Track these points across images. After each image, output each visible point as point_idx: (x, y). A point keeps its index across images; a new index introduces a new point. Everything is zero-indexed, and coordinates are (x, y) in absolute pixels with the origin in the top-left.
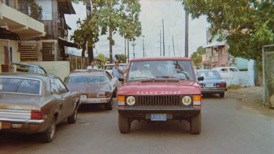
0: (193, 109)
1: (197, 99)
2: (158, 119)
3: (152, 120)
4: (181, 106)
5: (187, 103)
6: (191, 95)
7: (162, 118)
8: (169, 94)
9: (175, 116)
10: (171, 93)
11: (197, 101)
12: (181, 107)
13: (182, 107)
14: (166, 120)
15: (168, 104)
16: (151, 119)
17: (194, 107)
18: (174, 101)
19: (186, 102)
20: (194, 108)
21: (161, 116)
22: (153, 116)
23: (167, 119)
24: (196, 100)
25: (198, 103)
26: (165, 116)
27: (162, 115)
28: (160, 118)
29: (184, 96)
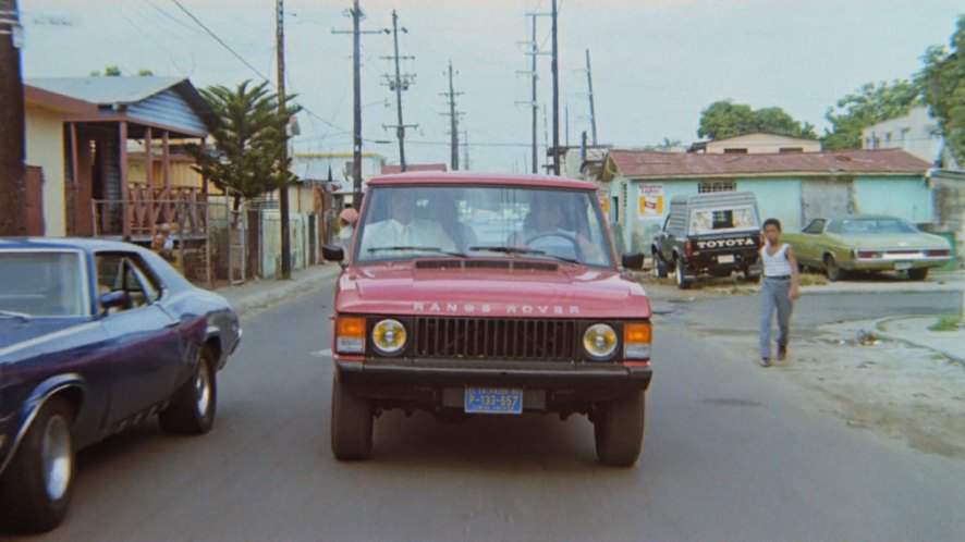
0: (625, 373)
1: (639, 336)
2: (491, 407)
3: (467, 411)
4: (580, 360)
5: (600, 349)
6: (617, 322)
7: (508, 403)
8: (536, 315)
9: (553, 397)
10: (543, 311)
11: (639, 345)
12: (579, 364)
13: (583, 363)
14: (519, 411)
15: (530, 353)
16: (463, 409)
17: (626, 364)
18: (554, 340)
19: (599, 345)
20: (628, 369)
21: (503, 397)
22: (472, 398)
23: (524, 410)
24: (636, 341)
25: (639, 350)
26: (516, 398)
27: (506, 391)
28: (498, 404)
29: (590, 325)
